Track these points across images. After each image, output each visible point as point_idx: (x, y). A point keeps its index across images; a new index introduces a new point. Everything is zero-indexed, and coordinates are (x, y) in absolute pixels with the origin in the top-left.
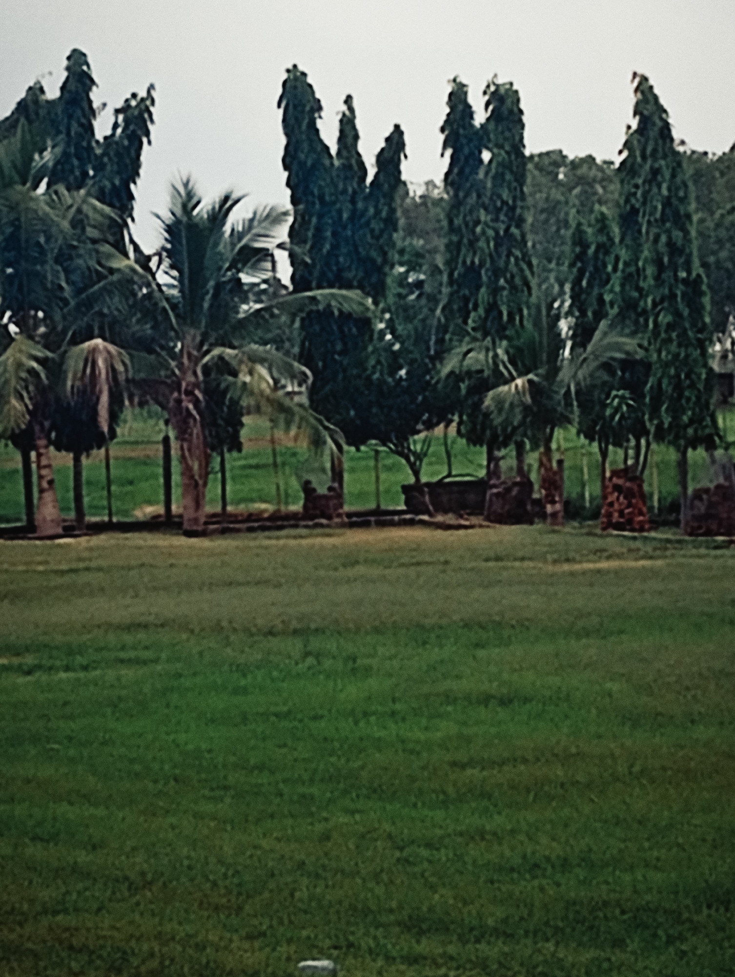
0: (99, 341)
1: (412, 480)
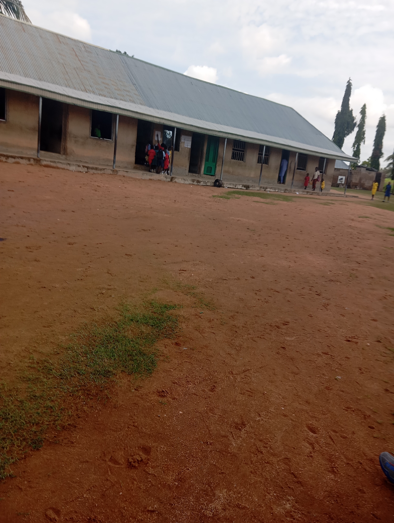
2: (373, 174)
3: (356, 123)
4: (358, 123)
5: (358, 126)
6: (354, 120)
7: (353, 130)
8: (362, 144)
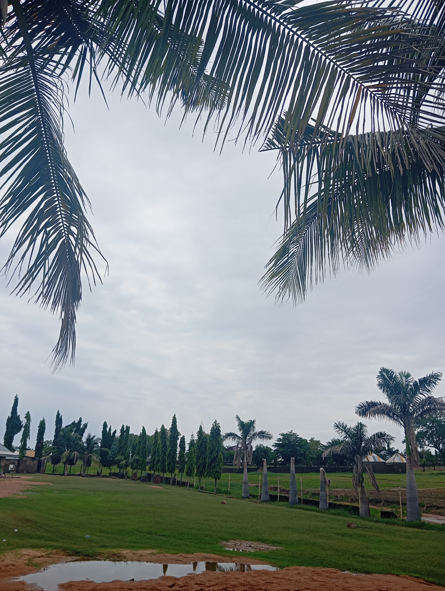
0: (76, 452)
1: (110, 472)
2: (36, 462)
3: (22, 425)
4: (24, 425)
5: (24, 427)
6: (21, 423)
7: (20, 430)
8: (28, 439)
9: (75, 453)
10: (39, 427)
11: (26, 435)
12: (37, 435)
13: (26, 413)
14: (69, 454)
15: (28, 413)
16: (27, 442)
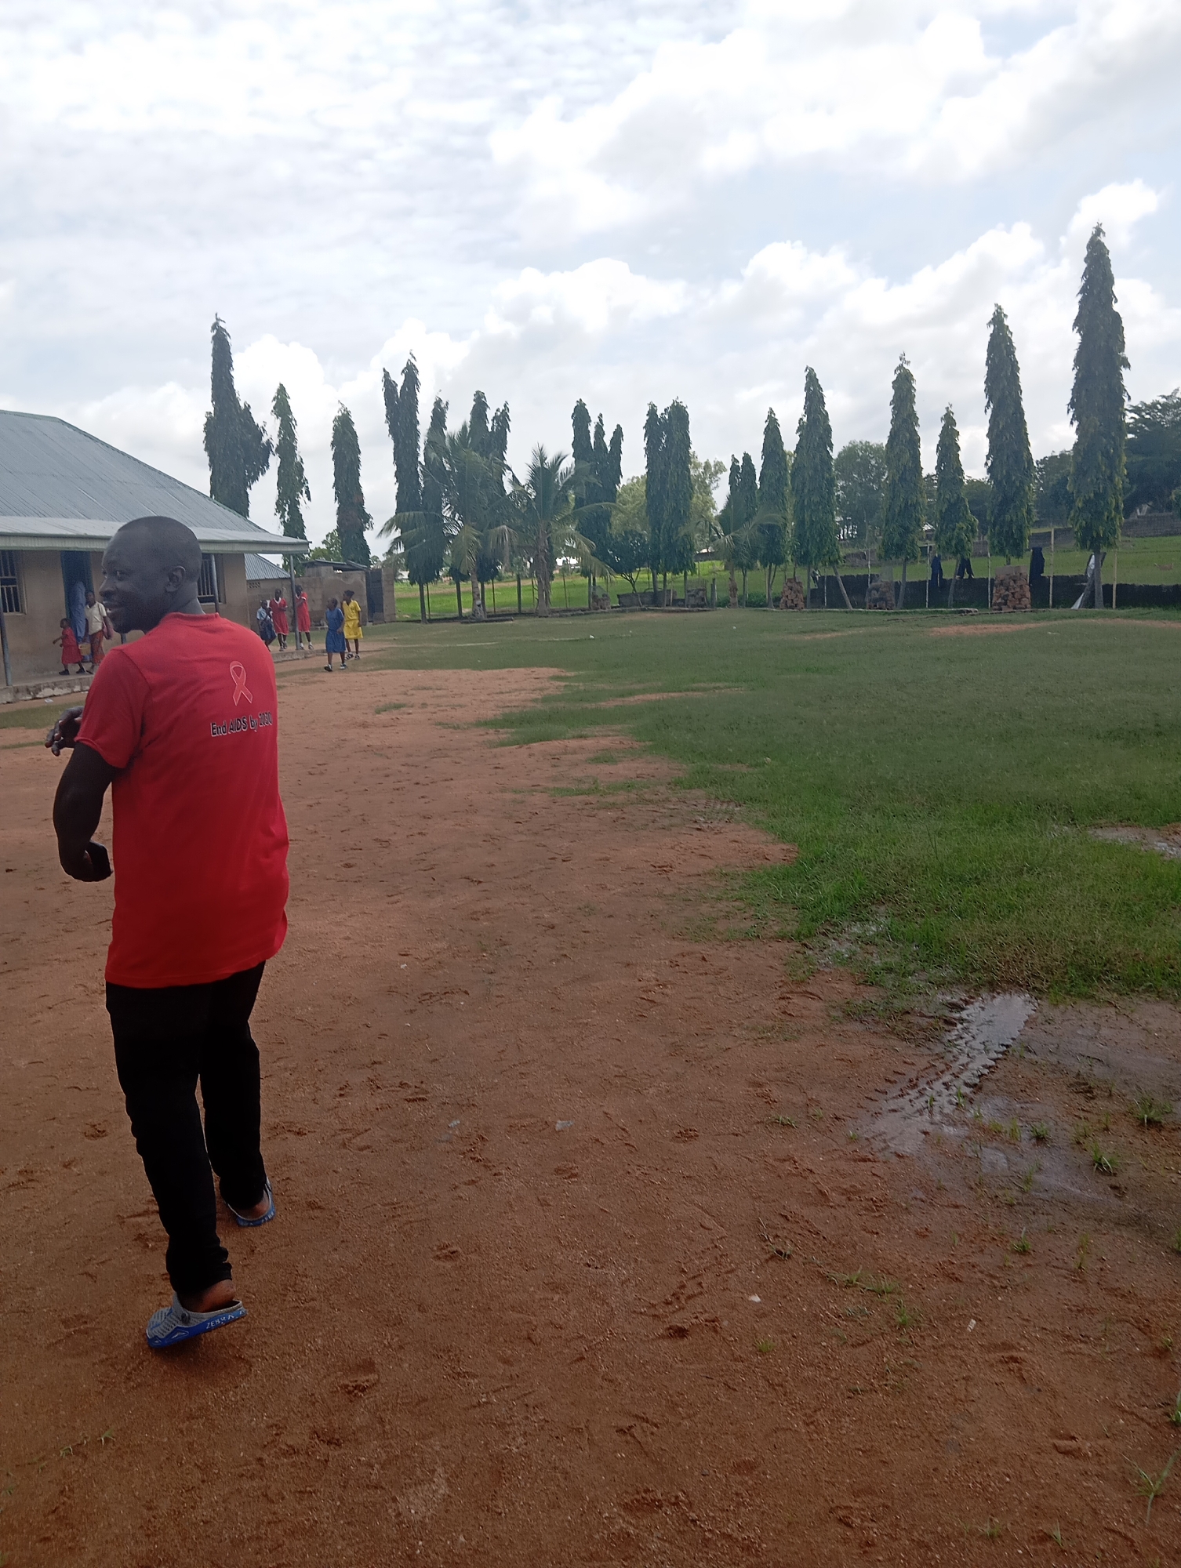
2: (358, 578)
3: (268, 442)
4: (275, 442)
5: (278, 450)
6: (260, 434)
7: (266, 463)
8: (303, 499)
9: (503, 531)
10: (333, 444)
11: (292, 484)
12: (333, 479)
13: (274, 394)
14: (477, 537)
15: (282, 390)
16: (302, 509)
